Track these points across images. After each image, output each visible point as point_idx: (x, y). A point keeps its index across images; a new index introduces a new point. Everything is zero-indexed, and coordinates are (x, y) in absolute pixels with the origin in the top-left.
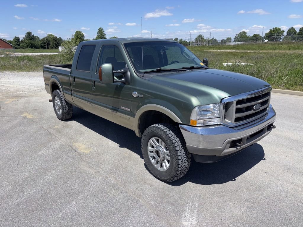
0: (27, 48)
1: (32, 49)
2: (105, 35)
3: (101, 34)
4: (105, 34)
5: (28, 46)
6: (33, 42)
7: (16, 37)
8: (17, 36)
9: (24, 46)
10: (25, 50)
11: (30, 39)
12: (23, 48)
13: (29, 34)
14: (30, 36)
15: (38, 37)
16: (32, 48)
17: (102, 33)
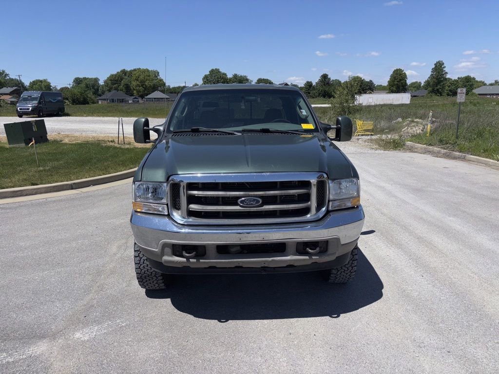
0: (318, 98)
1: (325, 99)
2: (447, 73)
3: (439, 72)
4: (446, 71)
5: (319, 94)
6: (327, 89)
7: (308, 82)
8: (310, 81)
9: (314, 94)
10: (315, 99)
11: (324, 85)
12: (313, 98)
13: (325, 77)
14: (325, 80)
15: (340, 80)
16: (324, 97)
17: (441, 70)
